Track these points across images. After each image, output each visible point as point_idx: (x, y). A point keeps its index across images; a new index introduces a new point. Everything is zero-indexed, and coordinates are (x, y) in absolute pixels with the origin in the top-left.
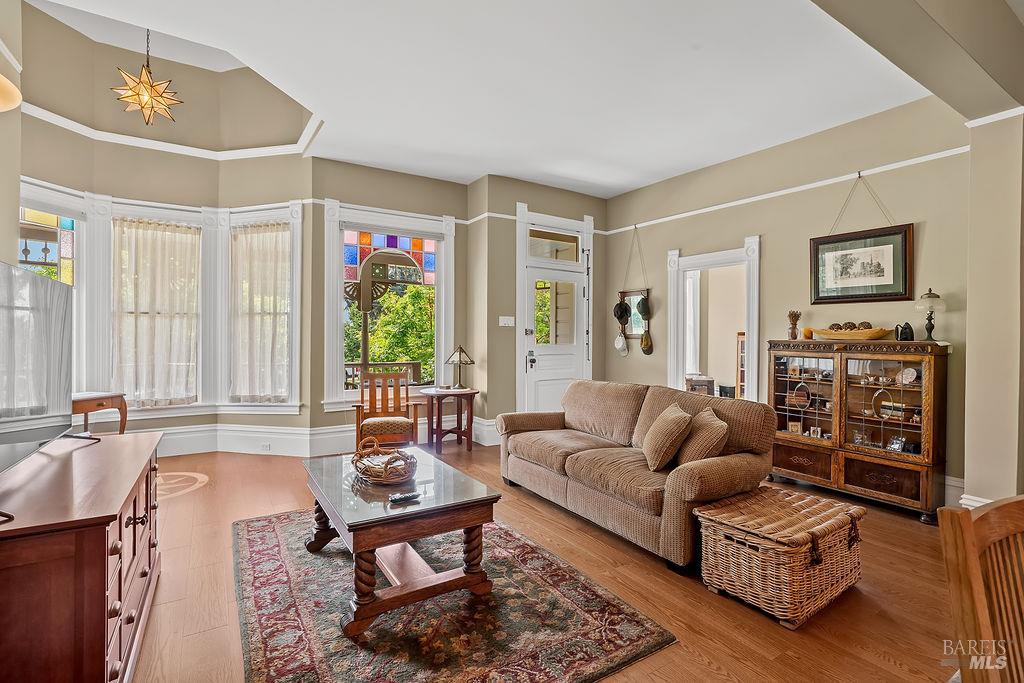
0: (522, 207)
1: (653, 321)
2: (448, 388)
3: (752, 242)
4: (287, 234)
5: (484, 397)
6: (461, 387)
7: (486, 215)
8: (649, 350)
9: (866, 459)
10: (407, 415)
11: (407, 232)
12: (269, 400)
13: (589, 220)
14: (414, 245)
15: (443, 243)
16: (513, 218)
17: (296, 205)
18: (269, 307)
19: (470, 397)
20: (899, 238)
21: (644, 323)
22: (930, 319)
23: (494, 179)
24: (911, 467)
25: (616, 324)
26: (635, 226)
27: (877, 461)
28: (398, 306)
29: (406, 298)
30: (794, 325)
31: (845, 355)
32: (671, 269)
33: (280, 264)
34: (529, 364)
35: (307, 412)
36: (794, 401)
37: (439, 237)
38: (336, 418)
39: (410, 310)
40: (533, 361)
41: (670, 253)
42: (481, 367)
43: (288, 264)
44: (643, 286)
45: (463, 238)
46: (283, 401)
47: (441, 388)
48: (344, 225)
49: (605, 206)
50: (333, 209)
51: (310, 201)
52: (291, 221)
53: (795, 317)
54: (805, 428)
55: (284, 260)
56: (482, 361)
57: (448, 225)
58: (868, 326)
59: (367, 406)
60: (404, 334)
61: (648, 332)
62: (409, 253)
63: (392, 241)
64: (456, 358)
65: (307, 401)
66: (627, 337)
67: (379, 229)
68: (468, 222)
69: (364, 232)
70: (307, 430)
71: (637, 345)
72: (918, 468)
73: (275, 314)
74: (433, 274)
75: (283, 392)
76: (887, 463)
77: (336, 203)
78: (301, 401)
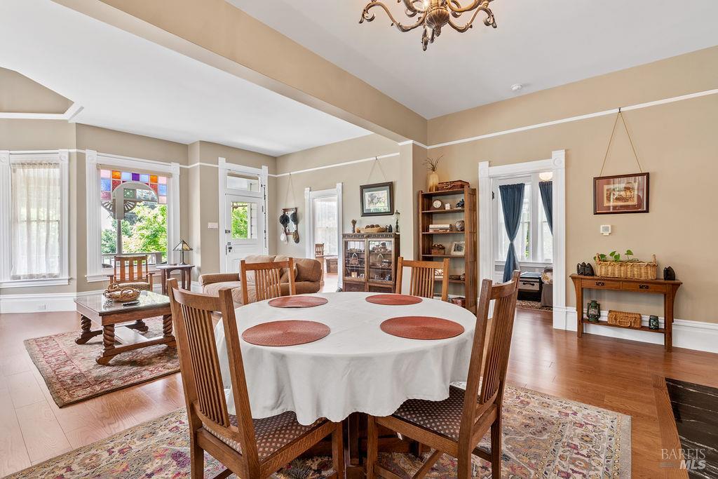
0: (222, 160)
1: (299, 225)
2: (176, 265)
3: (339, 186)
4: (57, 171)
5: (199, 269)
6: (184, 264)
7: (198, 164)
8: (297, 241)
9: (376, 285)
10: (147, 281)
11: (146, 172)
12: (44, 277)
13: (265, 169)
14: (152, 180)
15: (171, 179)
16: (217, 166)
17: (63, 154)
18: (43, 216)
19: (189, 269)
20: (388, 187)
21: (294, 226)
22: (397, 223)
23: (202, 143)
24: (388, 286)
25: (282, 227)
26: (290, 173)
27: (378, 285)
28: (150, 216)
29: (157, 211)
30: (354, 226)
31: (369, 240)
32: (307, 197)
33: (51, 187)
34: (228, 250)
35: (74, 283)
36: (353, 262)
37: (169, 176)
38: (95, 286)
39: (160, 219)
40: (230, 248)
41: (306, 189)
42: (197, 252)
43: (58, 188)
44: (294, 207)
45: (185, 176)
46: (56, 276)
47: (171, 265)
48: (100, 167)
49: (274, 161)
50: (92, 157)
51: (75, 150)
52: (60, 162)
53: (354, 222)
54: (358, 275)
55: (55, 184)
56: (198, 248)
57: (175, 168)
58: (378, 226)
59: (118, 278)
60: (155, 236)
61: (296, 231)
62: (148, 184)
63: (136, 177)
64: (180, 247)
65: (74, 275)
66: (287, 234)
67: (126, 170)
68: (189, 167)
69: (115, 170)
70: (74, 294)
71: (291, 237)
72: (391, 287)
73: (48, 221)
74: (165, 198)
75: (56, 271)
76: (382, 286)
77: (95, 153)
78: (69, 275)
